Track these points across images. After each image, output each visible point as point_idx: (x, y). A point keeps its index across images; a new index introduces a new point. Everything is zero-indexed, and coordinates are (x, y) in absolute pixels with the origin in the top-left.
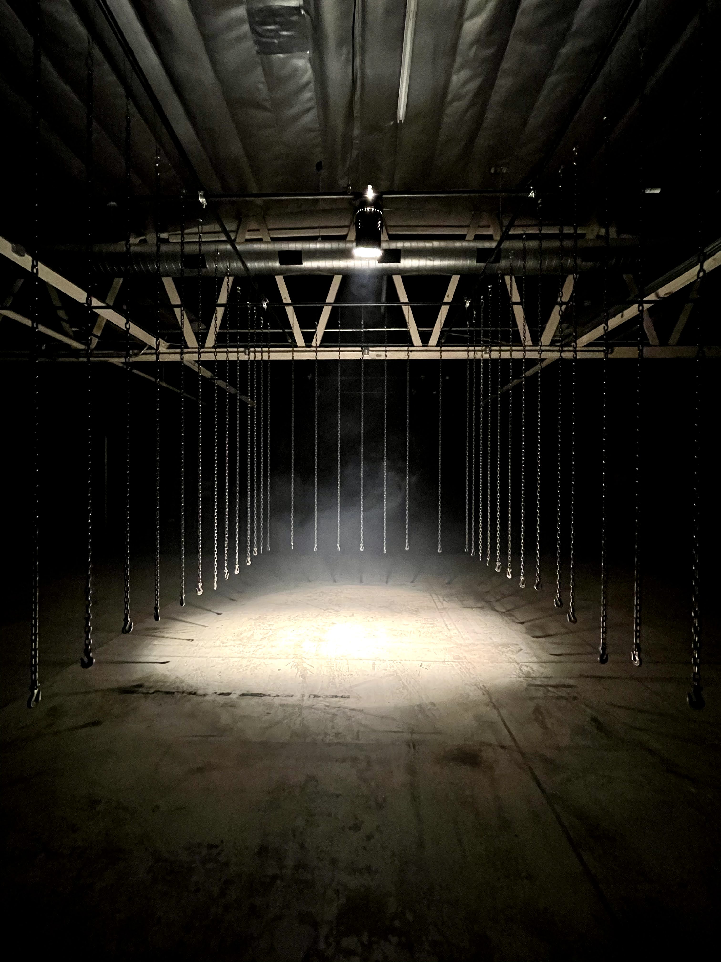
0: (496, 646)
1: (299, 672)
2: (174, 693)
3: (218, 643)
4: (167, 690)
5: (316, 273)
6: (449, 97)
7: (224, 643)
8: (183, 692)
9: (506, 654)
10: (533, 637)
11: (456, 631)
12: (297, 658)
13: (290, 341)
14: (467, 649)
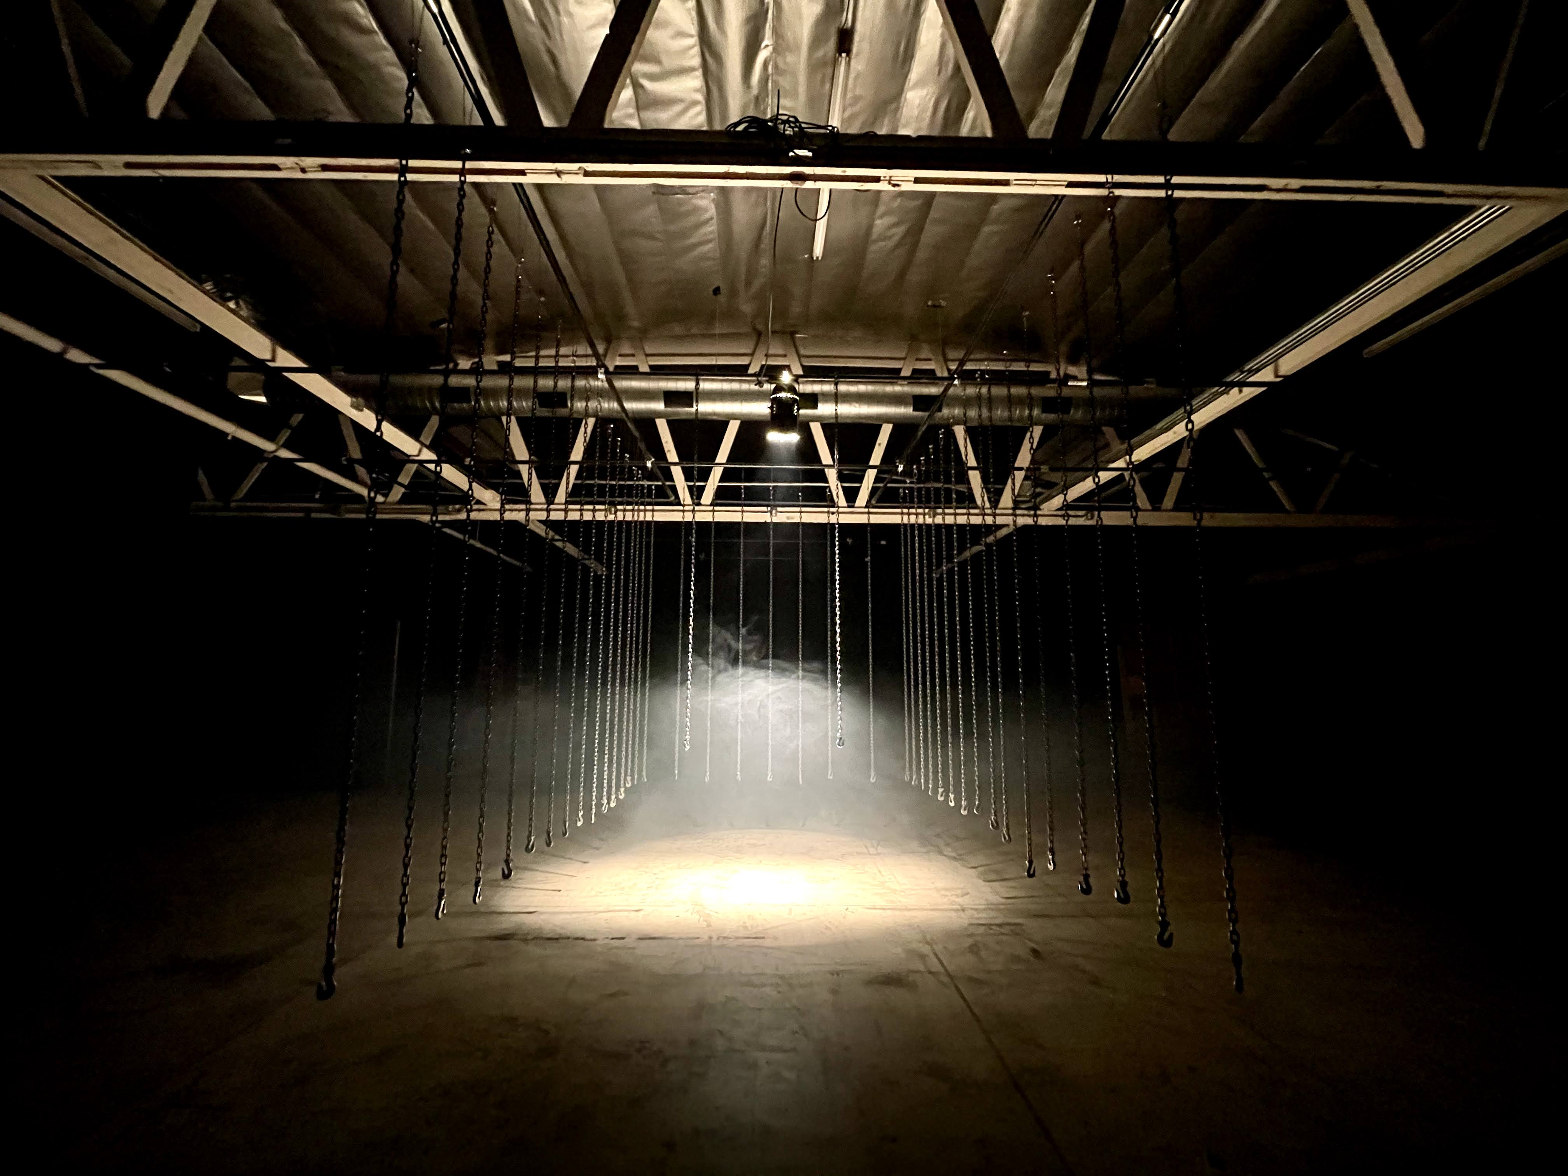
0: (938, 890)
1: (702, 918)
2: (557, 939)
3: (593, 893)
4: (549, 936)
5: (710, 417)
6: (874, 236)
7: (601, 893)
8: (568, 938)
9: (951, 898)
10: (985, 881)
11: (891, 877)
12: (696, 905)
13: (673, 498)
14: (903, 894)
